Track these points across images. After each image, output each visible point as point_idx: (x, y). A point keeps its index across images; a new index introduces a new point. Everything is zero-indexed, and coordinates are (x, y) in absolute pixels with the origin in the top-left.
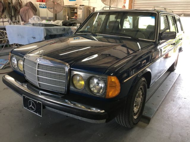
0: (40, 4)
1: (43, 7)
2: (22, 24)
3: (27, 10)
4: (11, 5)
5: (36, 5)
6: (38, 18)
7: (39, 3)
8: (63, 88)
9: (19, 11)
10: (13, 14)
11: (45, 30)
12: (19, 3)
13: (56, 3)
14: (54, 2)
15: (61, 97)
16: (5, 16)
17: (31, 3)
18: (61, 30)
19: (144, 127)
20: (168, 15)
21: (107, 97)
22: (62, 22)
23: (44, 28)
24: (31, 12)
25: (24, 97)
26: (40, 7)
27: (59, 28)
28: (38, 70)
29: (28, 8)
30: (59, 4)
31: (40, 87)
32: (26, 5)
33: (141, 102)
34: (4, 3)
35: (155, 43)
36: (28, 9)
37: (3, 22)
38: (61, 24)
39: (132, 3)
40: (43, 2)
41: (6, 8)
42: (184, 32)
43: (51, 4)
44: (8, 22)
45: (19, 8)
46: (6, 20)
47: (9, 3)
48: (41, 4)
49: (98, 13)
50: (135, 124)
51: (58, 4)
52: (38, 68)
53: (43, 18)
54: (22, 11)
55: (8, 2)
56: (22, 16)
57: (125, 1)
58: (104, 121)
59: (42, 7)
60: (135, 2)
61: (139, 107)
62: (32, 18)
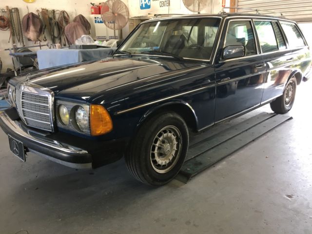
0: (95, 18)
1: (101, 21)
2: (57, 47)
3: (74, 27)
4: (53, 21)
5: (90, 19)
6: (89, 38)
7: (93, 16)
9: (64, 29)
10: (56, 34)
11: (80, 54)
12: (65, 17)
13: (116, 15)
14: (113, 13)
16: (45, 37)
17: (82, 18)
18: (107, 53)
23: (79, 51)
25: (9, 136)
26: (96, 22)
27: (104, 50)
28: (22, 101)
29: (75, 24)
30: (122, 16)
31: (28, 124)
32: (75, 20)
34: (43, 18)
36: (76, 25)
37: (40, 46)
38: (114, 45)
39: (235, 5)
40: (100, 14)
41: (46, 26)
43: (110, 15)
44: (48, 46)
45: (64, 24)
46: (45, 43)
47: (51, 19)
48: (98, 18)
51: (120, 15)
54: (67, 28)
55: (49, 17)
57: (224, 2)
58: (89, 166)
59: (98, 22)
60: (240, 3)
62: (80, 39)
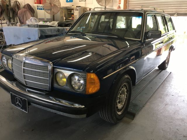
0: (38, 6)
1: (41, 8)
2: (18, 25)
3: (25, 12)
4: (9, 7)
5: (34, 7)
6: (36, 20)
7: (36, 5)
8: (47, 85)
9: (17, 13)
10: (11, 16)
11: (39, 31)
12: (17, 5)
13: (52, 5)
14: (50, 4)
15: (45, 94)
16: (4, 18)
17: (28, 6)
18: (55, 31)
19: (128, 123)
20: (156, 14)
21: (87, 93)
22: (58, 23)
23: (38, 29)
24: (28, 14)
25: (11, 94)
26: (38, 9)
27: (53, 29)
28: (23, 69)
29: (25, 9)
30: (56, 6)
31: (26, 84)
32: (24, 7)
33: (126, 99)
34: (3, 5)
35: (140, 41)
36: (26, 11)
37: (1, 24)
38: (56, 25)
39: (127, 3)
40: (40, 4)
41: (4, 10)
42: (175, 31)
43: (48, 5)
44: (6, 23)
45: (17, 10)
46: (5, 22)
47: (8, 6)
48: (39, 6)
49: (91, 14)
50: (119, 119)
51: (55, 5)
52: (24, 67)
53: (41, 20)
54: (20, 12)
55: (6, 4)
56: (20, 18)
57: (120, 1)
58: (84, 116)
59: (39, 9)
60: (130, 3)
61: (123, 104)
62: (29, 20)
